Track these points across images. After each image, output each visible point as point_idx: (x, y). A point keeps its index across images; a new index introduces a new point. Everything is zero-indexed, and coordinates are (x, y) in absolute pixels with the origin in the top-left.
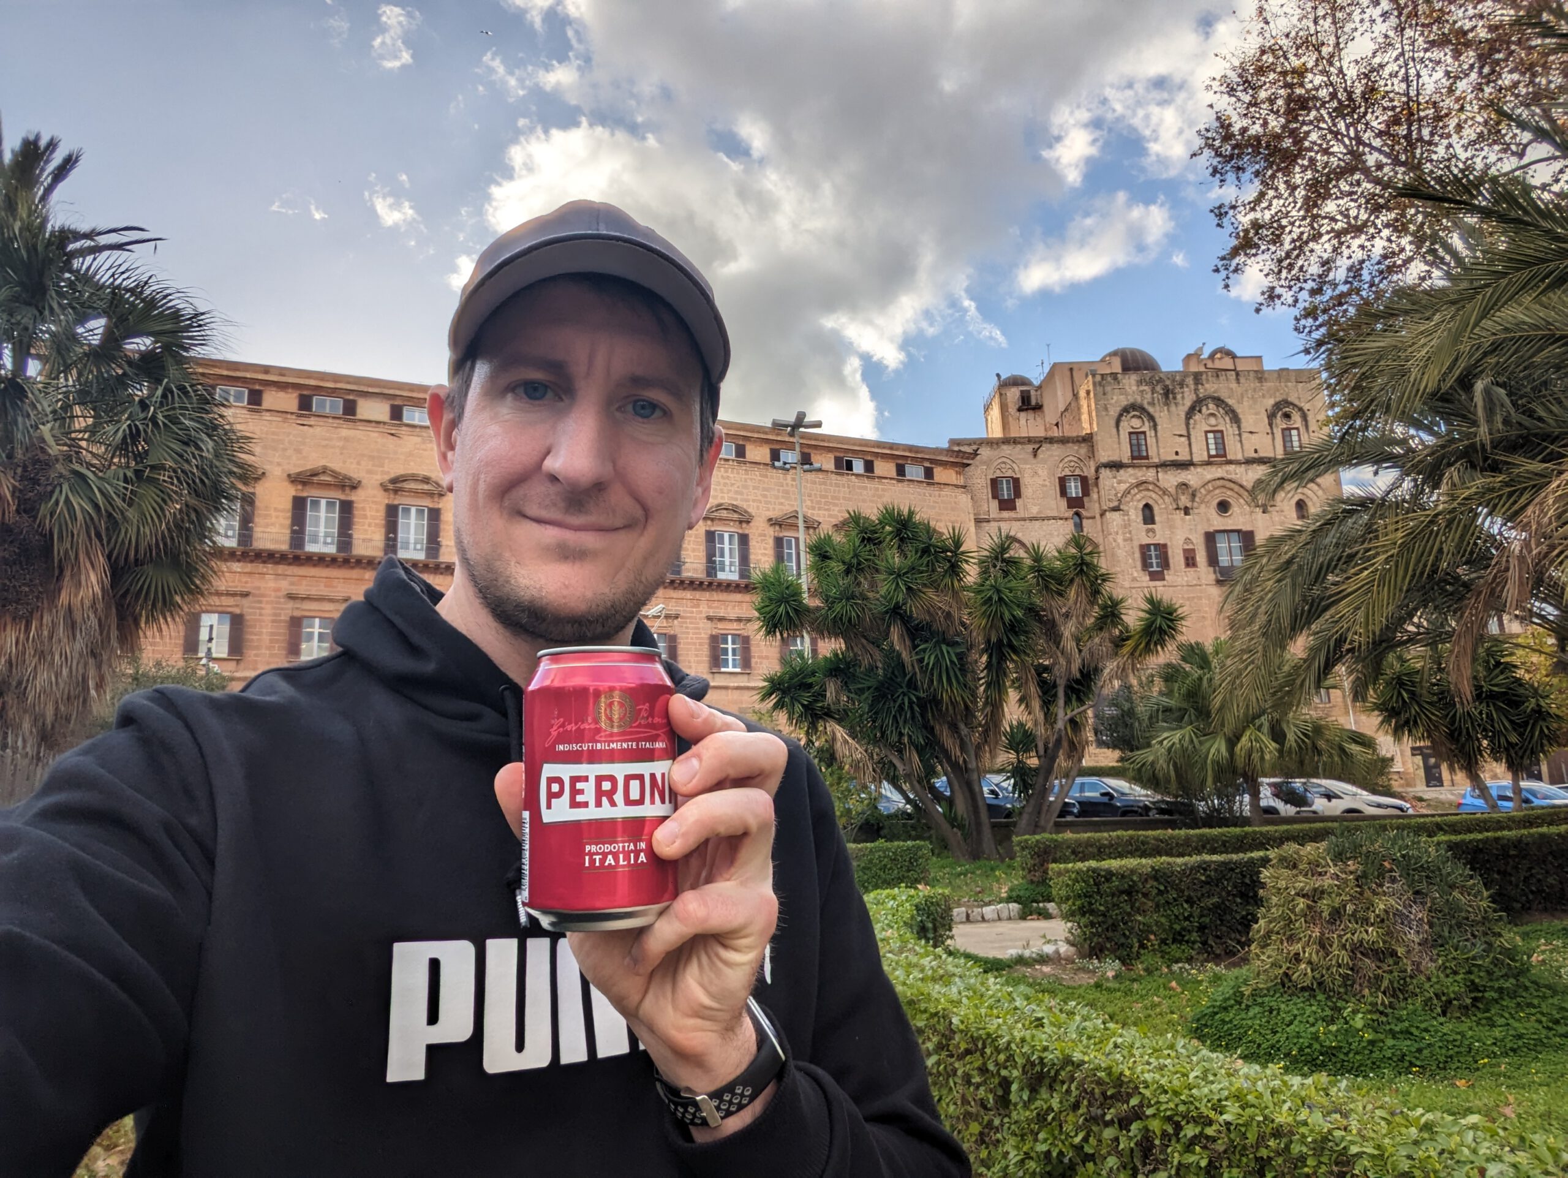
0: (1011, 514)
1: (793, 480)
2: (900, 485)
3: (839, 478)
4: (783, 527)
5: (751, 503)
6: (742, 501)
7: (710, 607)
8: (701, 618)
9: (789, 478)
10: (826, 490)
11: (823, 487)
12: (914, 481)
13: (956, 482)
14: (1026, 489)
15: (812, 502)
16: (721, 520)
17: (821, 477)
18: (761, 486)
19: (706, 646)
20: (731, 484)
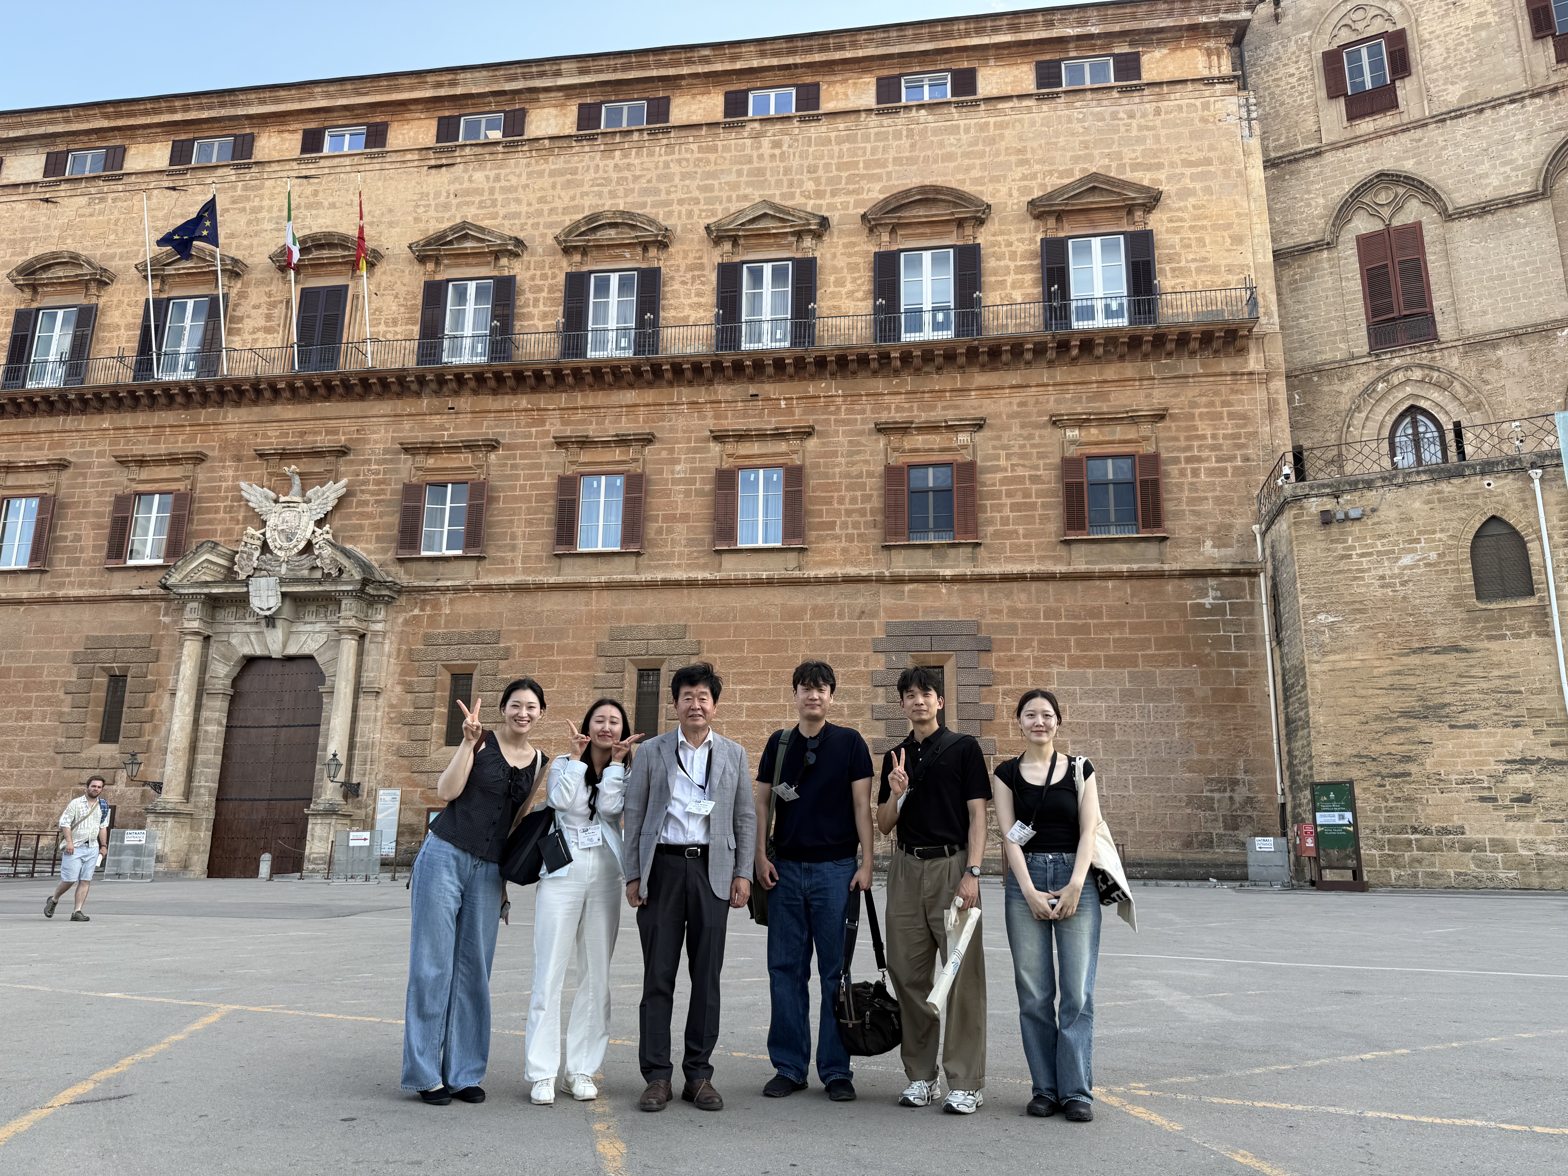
0: (1386, 121)
1: (777, 145)
2: (1045, 108)
3: (886, 120)
4: (741, 242)
5: (675, 207)
6: (653, 206)
7: (564, 423)
8: (544, 446)
9: (766, 142)
10: (853, 153)
11: (846, 146)
12: (1084, 91)
13: (1205, 73)
14: (1425, 51)
15: (817, 181)
16: (599, 247)
17: (842, 126)
18: (699, 171)
19: (552, 503)
20: (636, 178)
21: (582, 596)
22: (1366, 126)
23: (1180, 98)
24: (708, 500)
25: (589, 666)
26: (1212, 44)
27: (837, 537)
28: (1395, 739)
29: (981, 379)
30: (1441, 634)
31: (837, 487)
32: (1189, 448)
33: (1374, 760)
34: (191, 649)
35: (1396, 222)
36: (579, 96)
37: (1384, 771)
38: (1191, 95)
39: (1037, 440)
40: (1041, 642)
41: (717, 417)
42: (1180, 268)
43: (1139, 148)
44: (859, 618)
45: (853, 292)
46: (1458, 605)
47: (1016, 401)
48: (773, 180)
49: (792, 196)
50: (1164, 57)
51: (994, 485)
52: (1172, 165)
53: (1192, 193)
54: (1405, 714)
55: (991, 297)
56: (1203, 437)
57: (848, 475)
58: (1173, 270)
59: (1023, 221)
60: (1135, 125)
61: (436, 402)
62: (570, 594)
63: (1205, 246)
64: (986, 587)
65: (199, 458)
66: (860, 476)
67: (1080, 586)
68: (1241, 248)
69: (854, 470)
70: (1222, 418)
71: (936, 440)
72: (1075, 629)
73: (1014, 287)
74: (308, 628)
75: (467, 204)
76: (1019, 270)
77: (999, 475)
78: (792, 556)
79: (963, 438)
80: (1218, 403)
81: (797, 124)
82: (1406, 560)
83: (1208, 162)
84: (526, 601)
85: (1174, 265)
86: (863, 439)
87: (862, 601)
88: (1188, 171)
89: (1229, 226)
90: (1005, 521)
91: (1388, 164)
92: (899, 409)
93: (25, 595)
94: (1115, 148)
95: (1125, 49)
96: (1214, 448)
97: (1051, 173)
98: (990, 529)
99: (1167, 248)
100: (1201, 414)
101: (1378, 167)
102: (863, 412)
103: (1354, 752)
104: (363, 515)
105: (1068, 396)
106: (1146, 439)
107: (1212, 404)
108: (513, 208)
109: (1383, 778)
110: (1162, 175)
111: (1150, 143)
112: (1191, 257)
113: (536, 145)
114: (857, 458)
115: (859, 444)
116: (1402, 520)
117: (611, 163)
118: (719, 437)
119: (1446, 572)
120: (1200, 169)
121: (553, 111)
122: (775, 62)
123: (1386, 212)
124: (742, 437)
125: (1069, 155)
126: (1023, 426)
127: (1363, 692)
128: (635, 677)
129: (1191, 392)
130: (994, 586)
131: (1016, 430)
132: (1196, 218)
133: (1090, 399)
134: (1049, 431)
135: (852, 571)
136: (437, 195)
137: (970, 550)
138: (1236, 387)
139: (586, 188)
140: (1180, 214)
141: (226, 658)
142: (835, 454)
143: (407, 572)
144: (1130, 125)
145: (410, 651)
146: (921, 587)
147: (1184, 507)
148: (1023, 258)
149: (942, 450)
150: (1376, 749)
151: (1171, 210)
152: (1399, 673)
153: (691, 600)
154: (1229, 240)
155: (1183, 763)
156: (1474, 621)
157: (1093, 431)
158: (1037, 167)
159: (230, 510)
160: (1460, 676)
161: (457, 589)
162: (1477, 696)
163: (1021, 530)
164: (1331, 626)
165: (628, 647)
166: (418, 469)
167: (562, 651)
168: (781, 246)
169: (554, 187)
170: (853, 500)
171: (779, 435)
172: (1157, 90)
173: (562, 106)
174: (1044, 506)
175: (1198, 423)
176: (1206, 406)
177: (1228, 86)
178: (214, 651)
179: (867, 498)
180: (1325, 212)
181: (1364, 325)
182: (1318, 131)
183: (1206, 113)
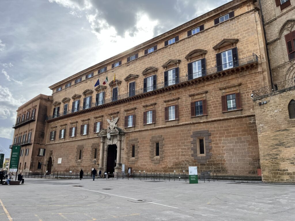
0: (289, 8)
1: (173, 49)
2: (216, 28)
3: (189, 39)
4: (168, 67)
5: (158, 64)
6: (155, 64)
7: (144, 103)
8: (142, 107)
9: (171, 49)
10: (184, 46)
11: (183, 46)
12: (224, 22)
13: (247, 11)
15: (179, 53)
16: (148, 73)
17: (182, 42)
18: (161, 56)
19: (143, 117)
20: (153, 60)
21: (147, 131)
22: (285, 11)
23: (242, 18)
24: (164, 113)
25: (149, 143)
26: (248, 4)
27: (184, 117)
28: (274, 150)
29: (207, 83)
30: (283, 127)
31: (183, 108)
32: (247, 90)
33: (271, 155)
34: (101, 144)
35: (292, 31)
36: (144, 49)
37: (273, 157)
38: (244, 16)
39: (217, 93)
40: (220, 133)
41: (165, 98)
42: (244, 53)
43: (235, 31)
44: (188, 131)
45: (185, 72)
46: (286, 120)
47: (213, 86)
48: (172, 55)
49: (175, 57)
50: (239, 10)
51: (210, 103)
52: (241, 32)
53: (245, 37)
54: (276, 145)
55: (208, 67)
56: (249, 87)
57: (185, 105)
58: (242, 54)
59: (213, 51)
60: (234, 26)
61: (129, 103)
62: (146, 131)
63: (248, 47)
64: (210, 123)
65: (103, 116)
66: (187, 105)
67: (226, 121)
68: (256, 46)
69: (186, 104)
70: (253, 83)
71: (199, 96)
72: (226, 130)
73: (212, 65)
74: (115, 140)
75: (132, 71)
76: (213, 61)
77: (211, 101)
78: (177, 121)
79: (204, 95)
80: (252, 80)
81: (175, 44)
82: (276, 111)
83: (249, 29)
84: (140, 133)
85: (242, 53)
86: (187, 98)
87: (188, 128)
88: (244, 33)
89: (254, 41)
90: (212, 110)
91: (289, 18)
92: (193, 91)
93: (86, 138)
94: (230, 32)
95: (231, 11)
96: (251, 89)
97: (218, 41)
98: (210, 112)
99: (240, 50)
100: (249, 83)
101: (288, 19)
102: (187, 93)
103: (267, 153)
104: (121, 122)
105: (223, 84)
106: (238, 90)
107: (251, 80)
108: (137, 70)
109: (272, 159)
110: (239, 35)
111: (237, 29)
112: (246, 50)
113: (140, 59)
114: (187, 102)
115: (187, 99)
116: (274, 102)
117: (149, 59)
118: (165, 102)
119: (283, 113)
120: (247, 31)
121: (141, 52)
122: (171, 34)
123: (290, 29)
124: (168, 101)
125: (221, 36)
126: (215, 91)
127: (268, 140)
128: (156, 144)
129: (246, 78)
130: (211, 123)
131: (213, 92)
132: (247, 42)
133: (227, 84)
134: (219, 91)
135: (186, 123)
136: (128, 70)
137: (206, 116)
138: (256, 76)
139: (146, 64)
140: (243, 42)
141: (106, 145)
142: (183, 102)
143: (126, 130)
144: (232, 26)
145: (127, 143)
146: (198, 124)
147: (246, 102)
148: (214, 58)
149: (201, 98)
150: (271, 152)
151: (241, 41)
152: (275, 136)
153: (162, 131)
154: (253, 45)
155: (248, 156)
156: (289, 123)
157: (228, 90)
158: (215, 40)
159: (106, 123)
160: (287, 136)
161: (132, 132)
162: (290, 140)
163: (215, 111)
164: (262, 127)
165: (154, 139)
166: (127, 114)
167: (146, 141)
168: (174, 66)
169: (142, 65)
170: (186, 110)
171: (174, 100)
172: (238, 17)
173: (143, 51)
174: (219, 106)
175: (248, 85)
176: (250, 81)
177: (252, 12)
178: (105, 144)
179: (189, 109)
180: (278, 32)
181: (288, 55)
182: (275, 14)
183: (248, 19)
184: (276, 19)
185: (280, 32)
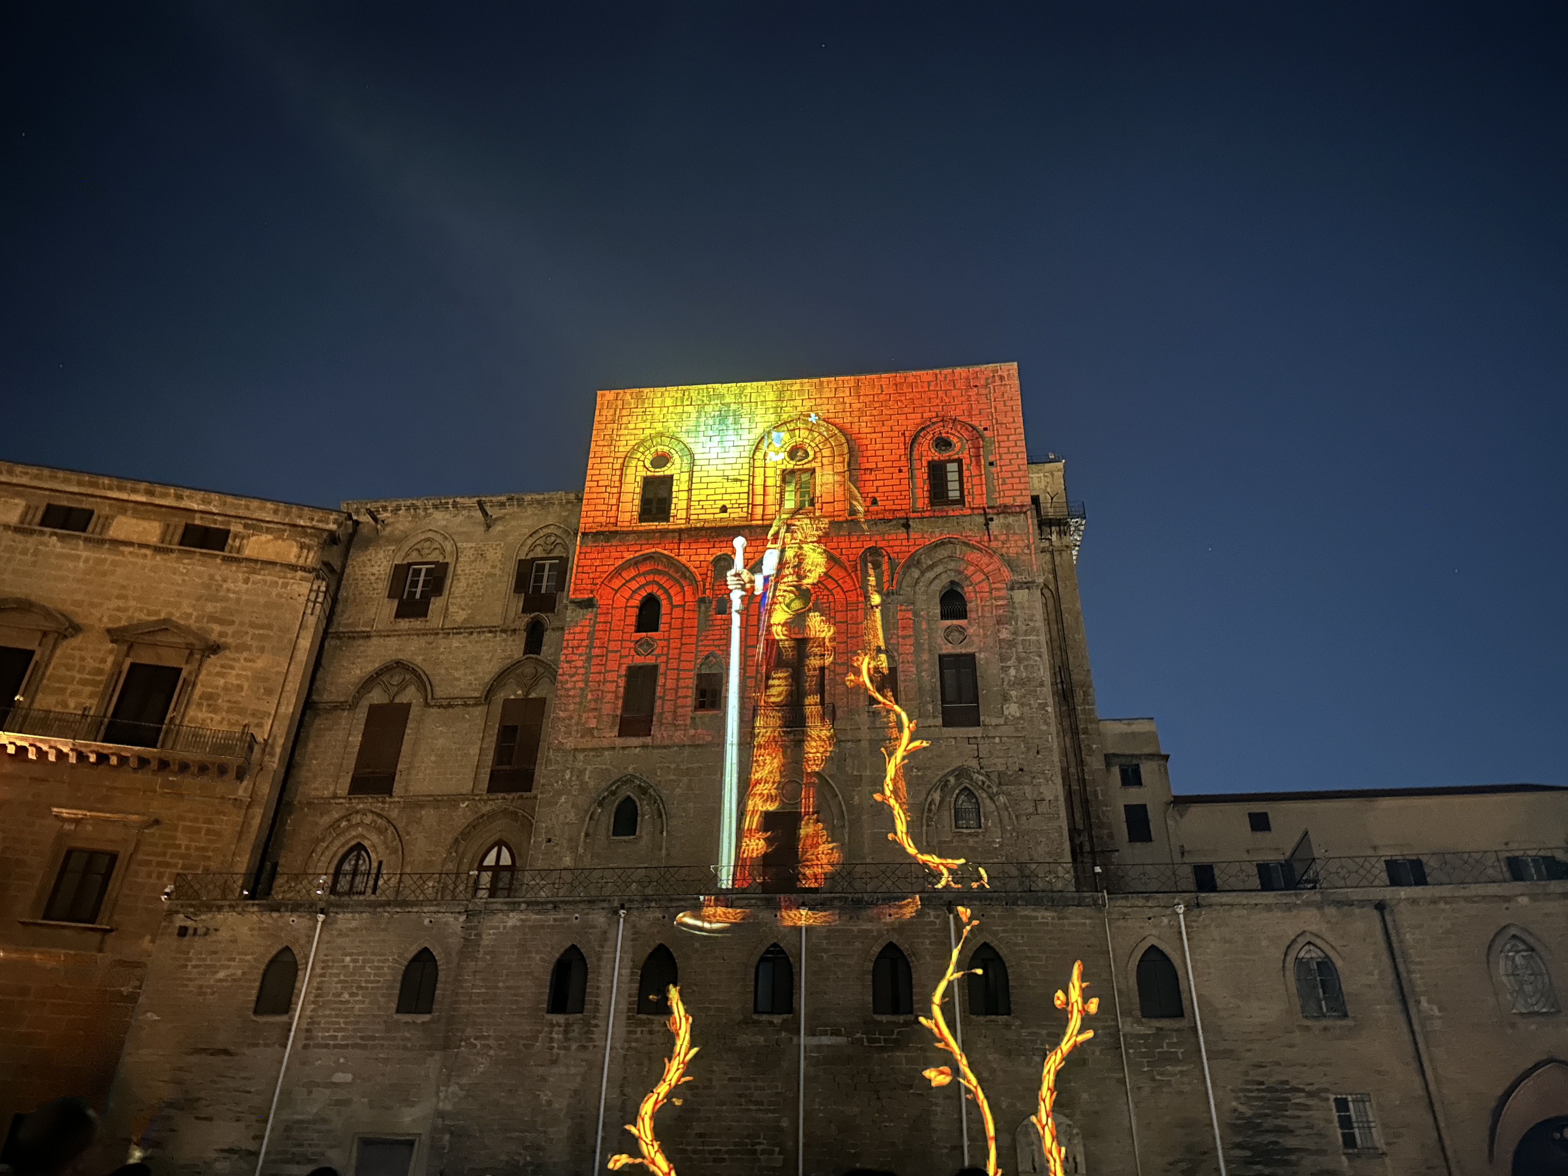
0: (417, 624)
2: (158, 558)
12: (194, 552)
13: (294, 561)
14: (455, 582)
22: (404, 624)
23: (267, 575)
26: (306, 542)
30: (221, 1038)
35: (397, 700)
38: (276, 575)
39: (36, 828)
43: (220, 606)
46: (240, 1016)
47: (31, 791)
50: (267, 541)
52: (242, 624)
53: (247, 648)
56: (179, 846)
58: (209, 706)
59: (102, 642)
60: (226, 587)
63: (242, 691)
68: (269, 699)
70: (199, 833)
80: (201, 820)
82: (221, 974)
83: (269, 627)
85: (210, 702)
88: (251, 631)
89: (267, 679)
91: (406, 656)
95: (240, 529)
96: (183, 857)
99: (212, 687)
100: (184, 827)
101: (401, 656)
106: (129, 841)
107: (195, 820)
110: (230, 630)
111: (230, 604)
112: (227, 698)
116: (231, 941)
119: (242, 987)
120: (261, 632)
123: (393, 691)
125: (162, 600)
126: (29, 816)
129: (183, 807)
131: (22, 816)
132: (246, 668)
133: (98, 801)
134: (48, 822)
138: (220, 809)
140: (232, 663)
144: (221, 586)
147: (138, 905)
148: (91, 673)
151: (226, 658)
152: (181, 1069)
154: (262, 691)
156: (245, 1030)
157: (89, 829)
158: (132, 603)
160: (219, 1075)
162: (222, 1093)
164: (152, 1024)
172: (252, 565)
175: (179, 835)
176: (191, 821)
177: (308, 574)
180: (357, 681)
181: (351, 774)
182: (374, 620)
183: (283, 590)
184: (368, 636)
185: (362, 687)
